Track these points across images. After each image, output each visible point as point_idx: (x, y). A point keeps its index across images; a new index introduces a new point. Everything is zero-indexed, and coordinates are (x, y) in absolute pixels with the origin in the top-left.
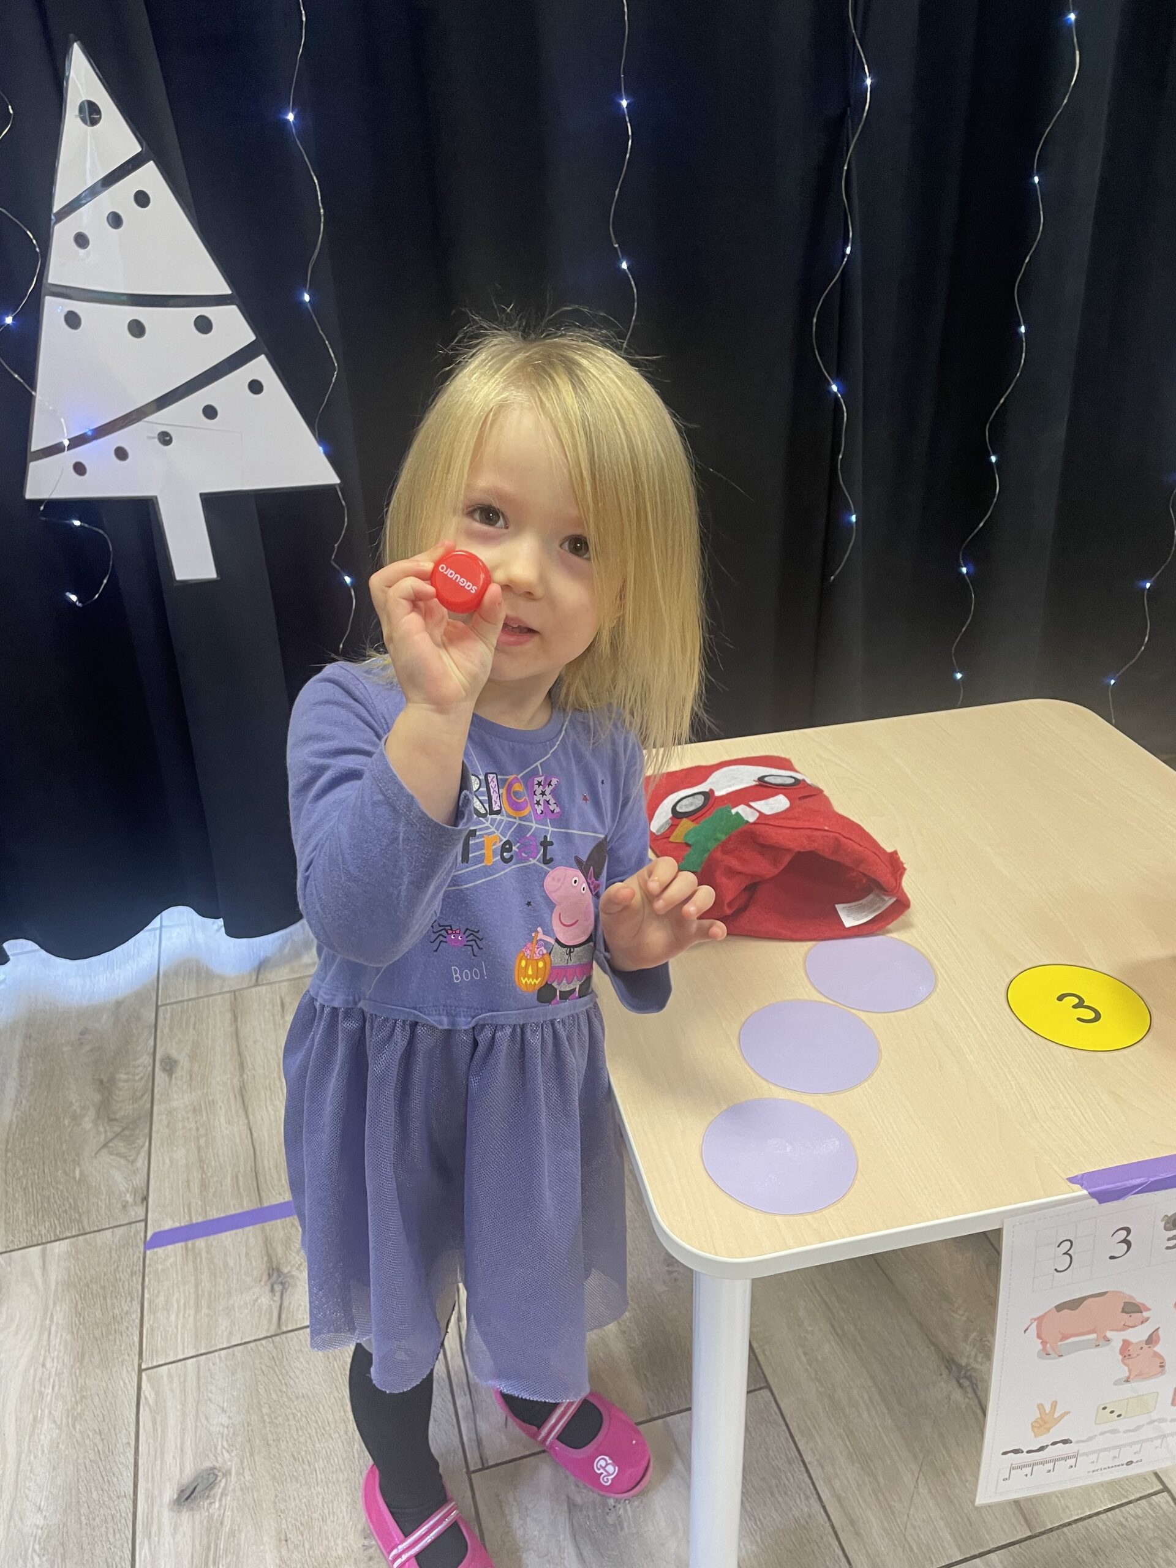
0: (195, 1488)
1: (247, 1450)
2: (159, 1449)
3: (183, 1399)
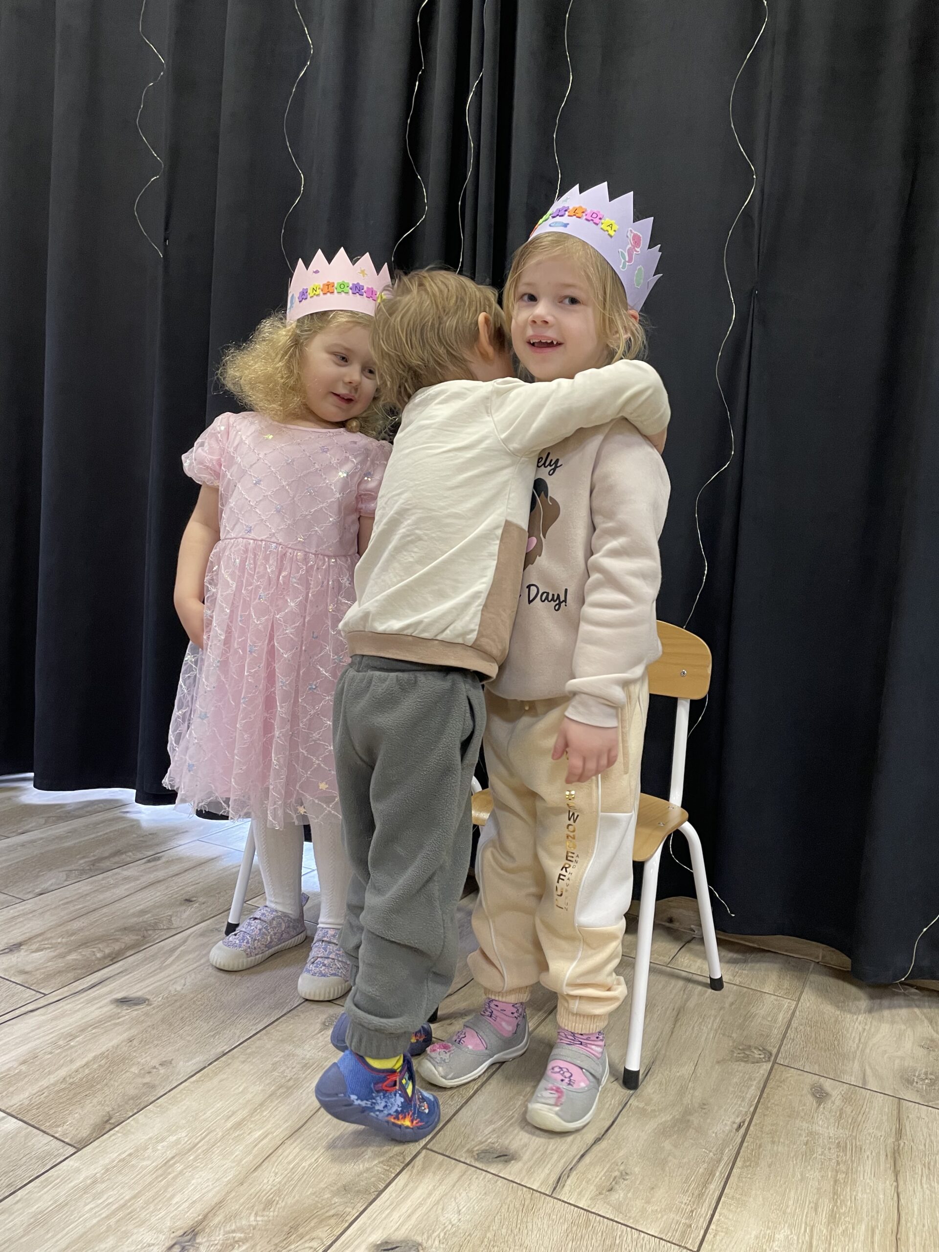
0: (397, 1247)
2: (395, 1204)
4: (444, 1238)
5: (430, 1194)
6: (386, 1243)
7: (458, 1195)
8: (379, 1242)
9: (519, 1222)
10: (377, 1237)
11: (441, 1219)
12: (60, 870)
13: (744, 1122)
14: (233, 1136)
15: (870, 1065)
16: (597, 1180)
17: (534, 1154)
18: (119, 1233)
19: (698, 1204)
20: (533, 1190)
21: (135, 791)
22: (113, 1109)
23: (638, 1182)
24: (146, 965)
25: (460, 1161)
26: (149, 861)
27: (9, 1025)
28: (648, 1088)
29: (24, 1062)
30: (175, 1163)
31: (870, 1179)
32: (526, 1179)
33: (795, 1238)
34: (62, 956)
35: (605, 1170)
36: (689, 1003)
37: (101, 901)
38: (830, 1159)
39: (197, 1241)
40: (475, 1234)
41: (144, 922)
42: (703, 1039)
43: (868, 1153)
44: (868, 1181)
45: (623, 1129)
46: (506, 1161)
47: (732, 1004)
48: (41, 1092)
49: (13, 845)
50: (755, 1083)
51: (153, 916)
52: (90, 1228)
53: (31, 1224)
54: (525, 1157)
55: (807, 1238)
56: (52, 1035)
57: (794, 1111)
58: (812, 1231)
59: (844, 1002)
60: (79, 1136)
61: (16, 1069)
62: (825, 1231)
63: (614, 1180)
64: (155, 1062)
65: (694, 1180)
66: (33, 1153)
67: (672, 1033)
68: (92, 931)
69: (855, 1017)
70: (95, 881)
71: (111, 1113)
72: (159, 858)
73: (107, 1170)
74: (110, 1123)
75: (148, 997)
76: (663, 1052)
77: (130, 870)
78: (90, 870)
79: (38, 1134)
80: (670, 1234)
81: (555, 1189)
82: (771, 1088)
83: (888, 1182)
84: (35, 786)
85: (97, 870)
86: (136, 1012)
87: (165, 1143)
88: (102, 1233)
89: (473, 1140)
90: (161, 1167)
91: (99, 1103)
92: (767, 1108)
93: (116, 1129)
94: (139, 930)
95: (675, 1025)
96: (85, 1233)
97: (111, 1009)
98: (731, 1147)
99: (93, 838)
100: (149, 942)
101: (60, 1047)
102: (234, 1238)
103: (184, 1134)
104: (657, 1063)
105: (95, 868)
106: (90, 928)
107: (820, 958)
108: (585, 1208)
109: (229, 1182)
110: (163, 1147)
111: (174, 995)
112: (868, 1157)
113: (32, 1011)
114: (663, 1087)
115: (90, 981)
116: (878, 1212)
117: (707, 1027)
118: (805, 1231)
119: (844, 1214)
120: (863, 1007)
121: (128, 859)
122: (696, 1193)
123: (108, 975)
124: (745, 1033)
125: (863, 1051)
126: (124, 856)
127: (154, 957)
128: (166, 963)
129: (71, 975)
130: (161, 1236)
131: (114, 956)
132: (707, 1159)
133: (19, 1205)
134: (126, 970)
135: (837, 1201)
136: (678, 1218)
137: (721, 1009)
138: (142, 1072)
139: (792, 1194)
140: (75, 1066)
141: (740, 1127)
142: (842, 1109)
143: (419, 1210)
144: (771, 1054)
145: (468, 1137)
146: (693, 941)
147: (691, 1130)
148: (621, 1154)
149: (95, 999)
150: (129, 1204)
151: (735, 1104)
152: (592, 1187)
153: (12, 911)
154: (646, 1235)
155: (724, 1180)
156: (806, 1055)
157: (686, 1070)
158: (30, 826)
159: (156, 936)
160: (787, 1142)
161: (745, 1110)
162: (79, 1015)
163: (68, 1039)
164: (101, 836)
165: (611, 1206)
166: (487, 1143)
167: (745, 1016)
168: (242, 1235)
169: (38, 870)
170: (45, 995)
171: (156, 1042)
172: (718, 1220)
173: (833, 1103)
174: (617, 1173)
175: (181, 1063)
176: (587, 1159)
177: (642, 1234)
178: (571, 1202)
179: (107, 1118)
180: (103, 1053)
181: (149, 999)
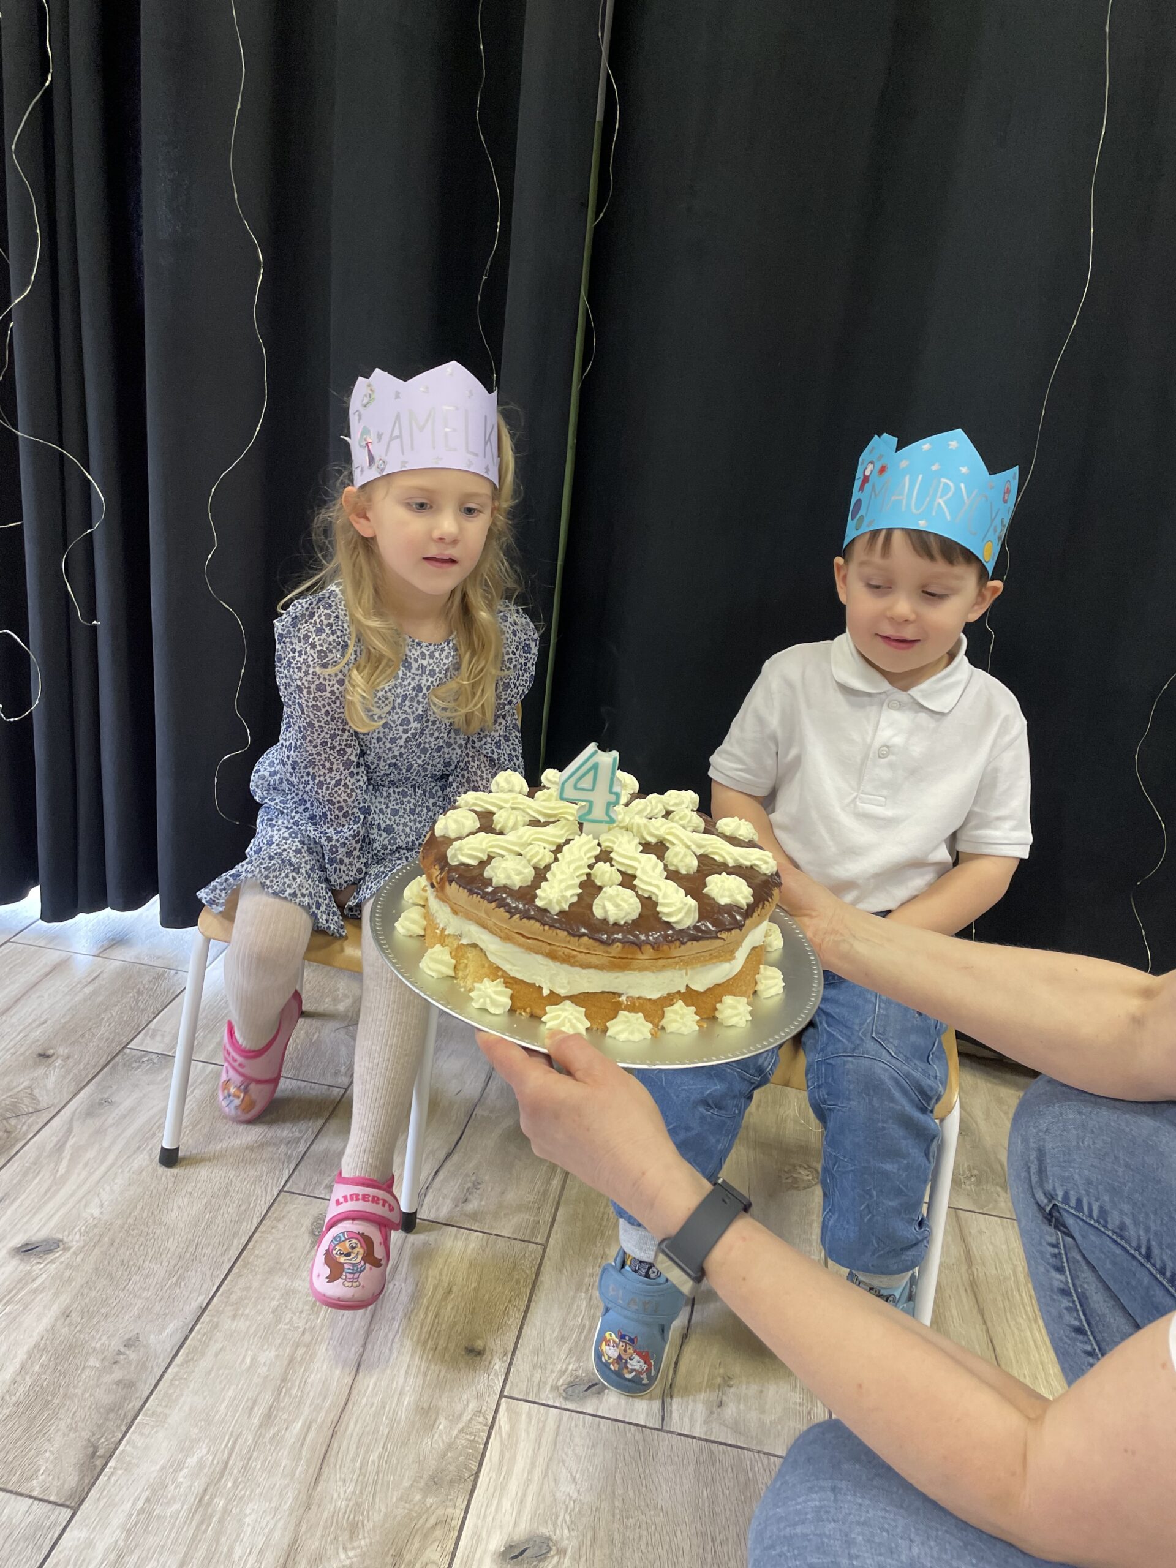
0: (525, 1550)
1: (589, 1538)
2: (499, 1488)
3: (537, 1447)
4: (571, 1521)
5: (533, 1464)
6: (512, 1546)
7: (564, 1455)
8: (502, 1549)
9: (642, 1475)
10: (496, 1542)
11: (558, 1495)
14: (268, 1437)
16: (702, 1394)
20: (642, 1427)
22: (94, 1435)
23: (743, 1386)
25: (548, 1406)
30: (211, 1499)
31: (960, 1325)
32: (628, 1413)
35: (705, 1378)
40: (602, 1506)
42: (746, 1164)
43: (949, 1291)
46: (599, 1393)
60: (66, 1487)
63: (718, 1390)
64: (116, 1344)
66: (16, 1532)
71: (93, 1439)
73: (129, 1531)
74: (100, 1457)
75: (60, 1236)
79: (9, 1501)
81: (663, 1419)
83: (977, 1326)
86: (54, 1266)
87: (185, 1471)
89: (552, 1371)
90: (197, 1510)
91: (70, 1428)
93: (112, 1464)
97: (14, 1267)
100: (17, 1141)
103: (205, 1451)
108: (703, 1437)
109: (291, 1511)
110: (186, 1477)
111: (95, 1226)
112: (950, 1296)
117: (745, 1146)
127: (37, 1164)
128: (59, 1174)
136: (795, 1423)
138: (106, 1363)
143: (529, 1488)
145: (545, 1368)
152: (700, 1406)
159: (25, 1128)
165: (727, 1427)
166: (569, 1371)
171: (103, 1311)
174: (719, 1380)
175: (152, 1337)
176: (682, 1368)
177: (770, 1457)
178: (685, 1433)
179: (91, 1450)
180: (37, 1345)
181: (61, 1241)
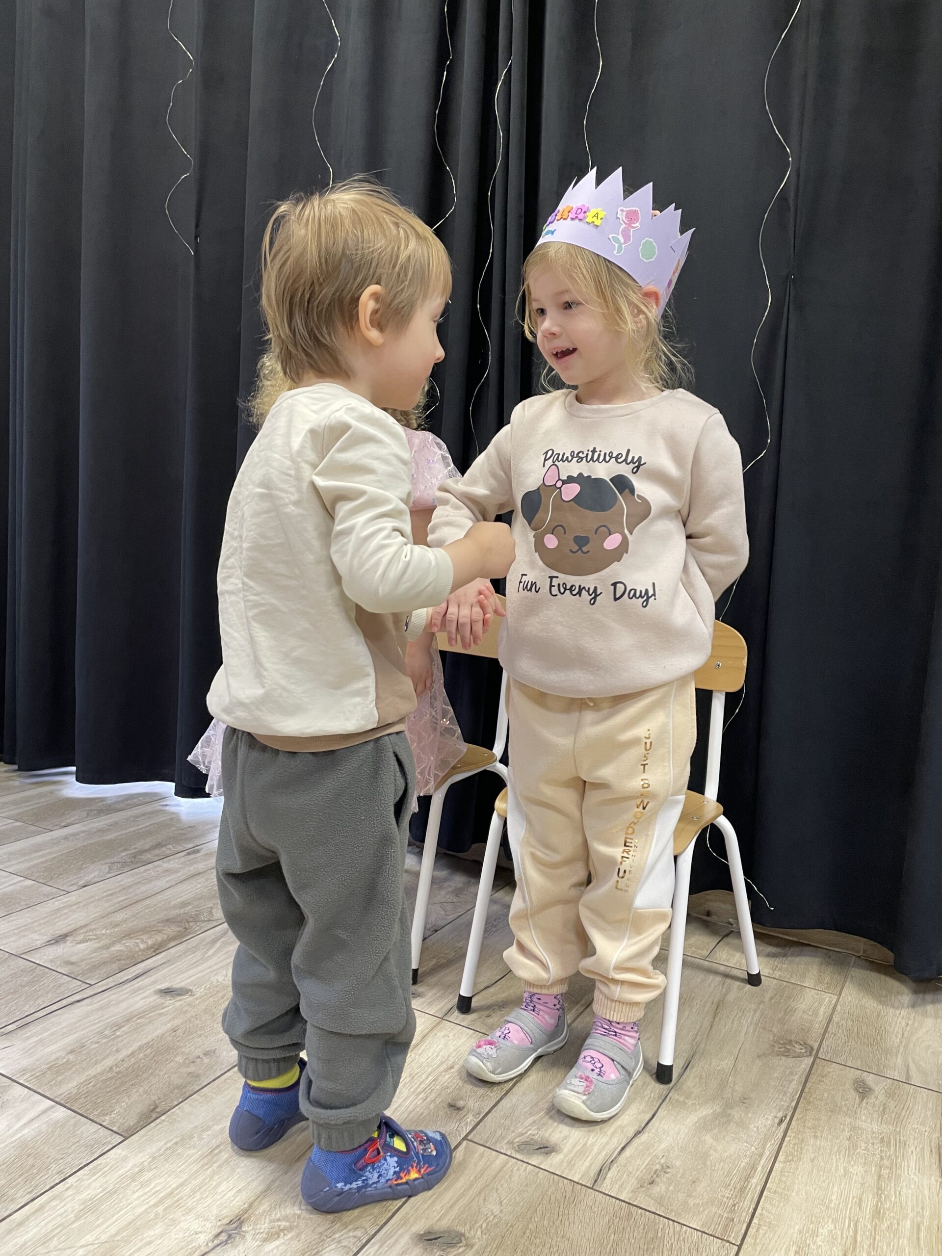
0: (439, 1237)
1: (496, 1242)
3: (479, 1175)
4: (486, 1228)
5: (471, 1185)
6: (429, 1232)
7: (499, 1186)
8: (423, 1232)
9: (561, 1213)
10: (420, 1227)
11: (483, 1210)
12: (103, 862)
13: (785, 1117)
15: (914, 1061)
16: (638, 1173)
17: (574, 1147)
18: (166, 1220)
19: (740, 1198)
20: (574, 1182)
21: (173, 784)
22: (159, 1099)
23: (679, 1175)
24: (190, 955)
25: (501, 1153)
26: (189, 854)
27: (57, 1015)
28: (690, 1081)
29: (71, 1052)
30: (220, 1152)
31: (915, 1174)
32: (567, 1171)
33: (839, 1233)
34: (107, 947)
35: (646, 1162)
36: (728, 997)
37: (142, 893)
38: (874, 1155)
39: (243, 1229)
40: (517, 1225)
41: (185, 914)
42: (743, 1032)
43: (913, 1148)
44: (912, 1176)
45: (664, 1121)
46: (547, 1153)
47: (772, 998)
48: (88, 1081)
49: (57, 838)
50: (797, 1077)
51: (194, 907)
52: (140, 1215)
53: (82, 1210)
54: (565, 1150)
55: (851, 1233)
56: (98, 1026)
57: (837, 1106)
58: (856, 1225)
59: (886, 996)
60: (126, 1124)
61: (64, 1058)
62: (869, 1226)
63: (655, 1173)
64: (199, 1052)
65: (736, 1174)
66: (82, 1142)
67: (711, 1026)
68: (135, 923)
69: (898, 1012)
70: (137, 874)
71: (157, 1102)
72: (198, 851)
73: (154, 1158)
74: (157, 1112)
75: (191, 988)
76: (702, 1046)
77: (172, 862)
78: (132, 862)
79: (87, 1123)
80: (712, 1228)
81: (596, 1181)
82: (813, 1083)
83: (933, 1178)
84: (77, 780)
85: (138, 862)
86: (179, 1003)
87: (210, 1132)
88: (150, 1220)
89: (513, 1132)
90: (207, 1156)
91: (146, 1092)
92: (809, 1103)
93: (163, 1118)
94: (181, 922)
95: (714, 1018)
96: (134, 1220)
97: (155, 999)
98: (773, 1142)
99: (134, 831)
100: (190, 934)
101: (106, 1037)
102: (279, 1226)
104: (697, 1057)
105: (136, 861)
106: (133, 919)
107: (862, 952)
108: (626, 1200)
109: (273, 1171)
110: (208, 1136)
111: (216, 986)
112: (912, 1152)
113: (78, 1001)
114: (704, 1081)
115: (134, 972)
116: (923, 1208)
117: (747, 1021)
118: (849, 1226)
119: (889, 1209)
120: (906, 1002)
121: (168, 852)
122: (738, 1186)
123: (152, 966)
124: (785, 1027)
125: (906, 1047)
126: (164, 849)
127: (195, 948)
128: (207, 955)
129: (115, 966)
130: (208, 1223)
131: (156, 947)
132: (748, 1153)
133: (70, 1192)
134: (169, 961)
135: (881, 1197)
136: (720, 1212)
137: (760, 1004)
138: (187, 1061)
139: (836, 1189)
140: (121, 1056)
141: (781, 1121)
142: (885, 1104)
143: (462, 1200)
144: (812, 1049)
145: (508, 1129)
146: (731, 935)
147: (732, 1123)
148: (663, 1146)
149: (139, 989)
150: (176, 1192)
151: (777, 1099)
152: (633, 1180)
153: (56, 903)
154: (688, 1229)
155: (766, 1175)
156: (847, 1050)
157: (726, 1064)
158: (73, 819)
159: (197, 929)
160: (830, 1137)
161: (786, 1104)
162: (124, 1005)
163: (114, 1029)
164: (141, 829)
165: (652, 1199)
166: (527, 1135)
167: (786, 1010)
168: (287, 1224)
169: (81, 863)
170: (91, 985)
171: (199, 1032)
172: (761, 1214)
173: (877, 1098)
174: (658, 1167)
175: (225, 1053)
176: (628, 1152)
177: (685, 1228)
178: (612, 1194)
179: (152, 1107)
180: (148, 1043)
181: (191, 990)
